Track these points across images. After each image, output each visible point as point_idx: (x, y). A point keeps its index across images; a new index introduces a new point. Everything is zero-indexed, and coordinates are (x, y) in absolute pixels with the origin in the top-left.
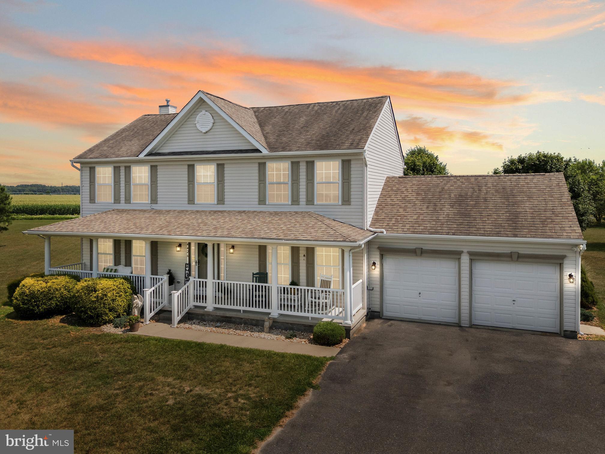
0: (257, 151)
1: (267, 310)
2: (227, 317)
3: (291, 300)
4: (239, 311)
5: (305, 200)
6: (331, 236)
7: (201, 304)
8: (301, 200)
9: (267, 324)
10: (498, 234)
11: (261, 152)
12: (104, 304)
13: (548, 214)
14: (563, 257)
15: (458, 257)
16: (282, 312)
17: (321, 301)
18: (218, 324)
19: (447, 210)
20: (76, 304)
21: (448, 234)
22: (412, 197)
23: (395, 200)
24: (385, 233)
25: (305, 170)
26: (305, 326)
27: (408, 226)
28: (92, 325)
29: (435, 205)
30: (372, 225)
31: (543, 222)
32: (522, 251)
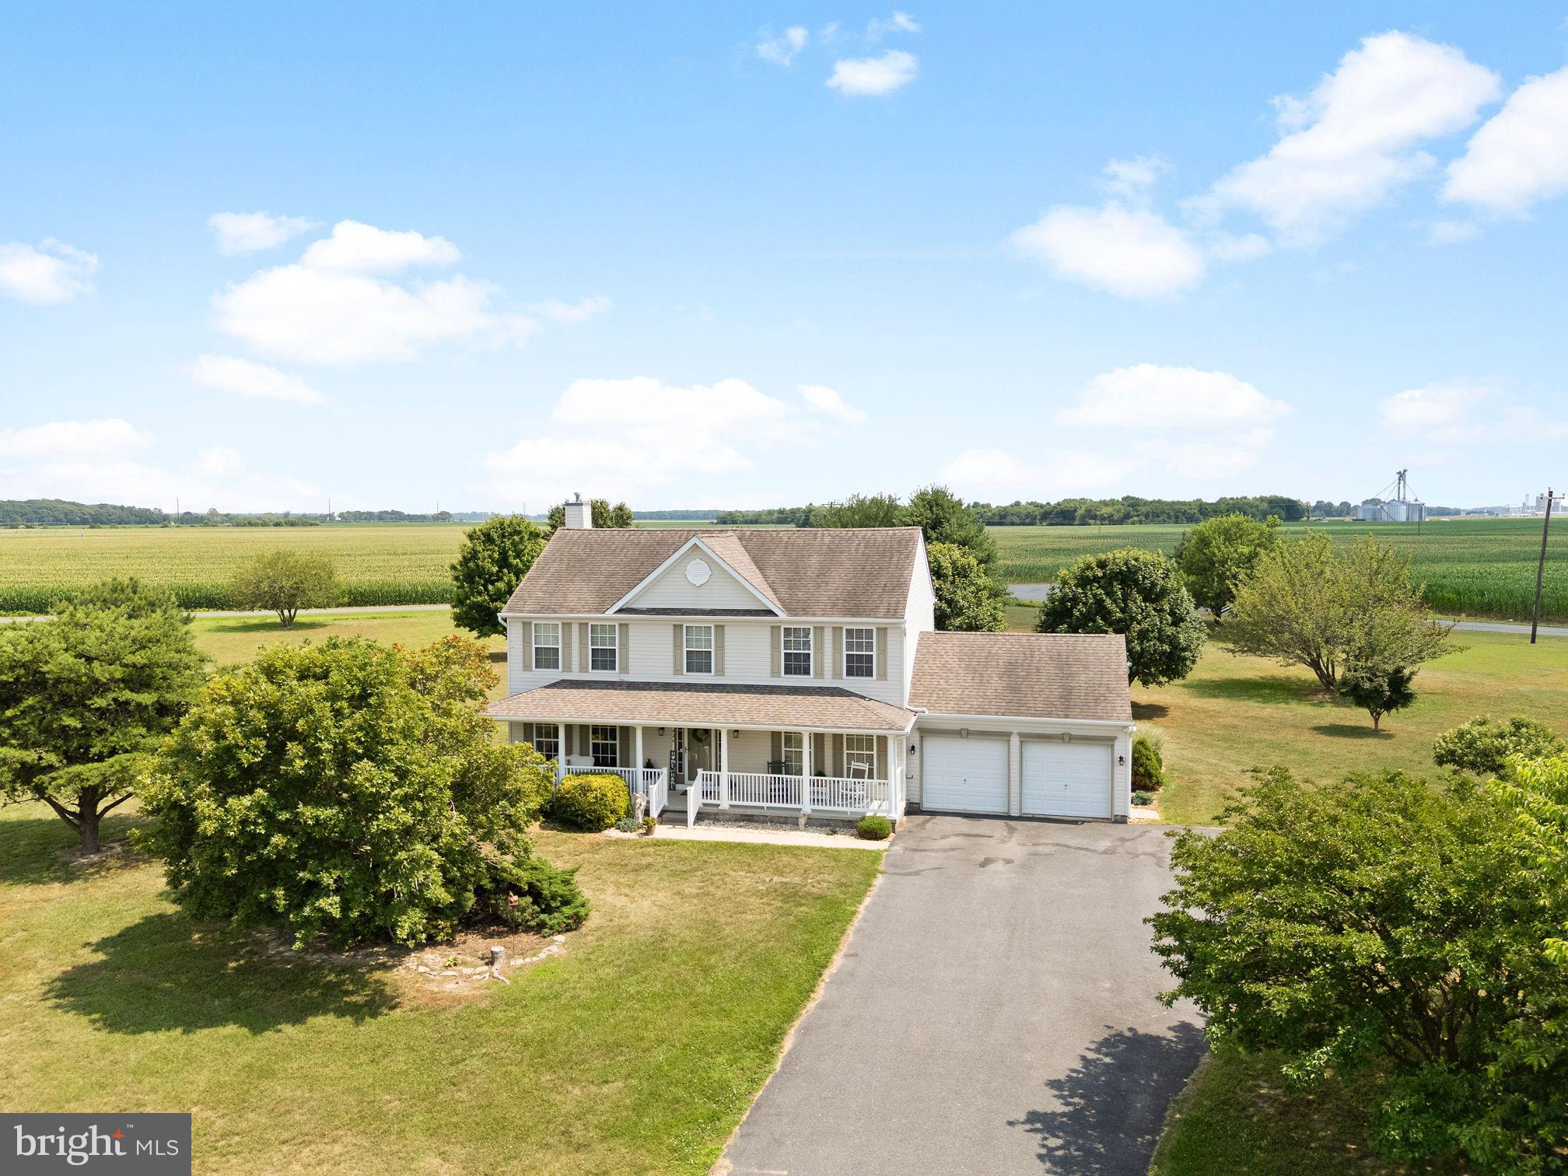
0: (770, 613)
1: (797, 806)
2: (748, 815)
3: (818, 792)
4: (763, 808)
5: (831, 673)
6: (874, 722)
7: (713, 802)
8: (825, 673)
9: (802, 821)
10: (1049, 715)
11: (777, 616)
12: (605, 805)
13: (1103, 690)
14: (1113, 739)
15: (1007, 739)
16: (816, 807)
17: (857, 793)
18: (742, 824)
19: (996, 684)
20: (568, 806)
21: (996, 714)
22: (954, 663)
23: (934, 667)
24: (927, 713)
25: (831, 638)
26: (843, 821)
27: (952, 704)
28: (590, 831)
29: (981, 675)
30: (911, 701)
31: (1096, 700)
32: (1074, 732)
